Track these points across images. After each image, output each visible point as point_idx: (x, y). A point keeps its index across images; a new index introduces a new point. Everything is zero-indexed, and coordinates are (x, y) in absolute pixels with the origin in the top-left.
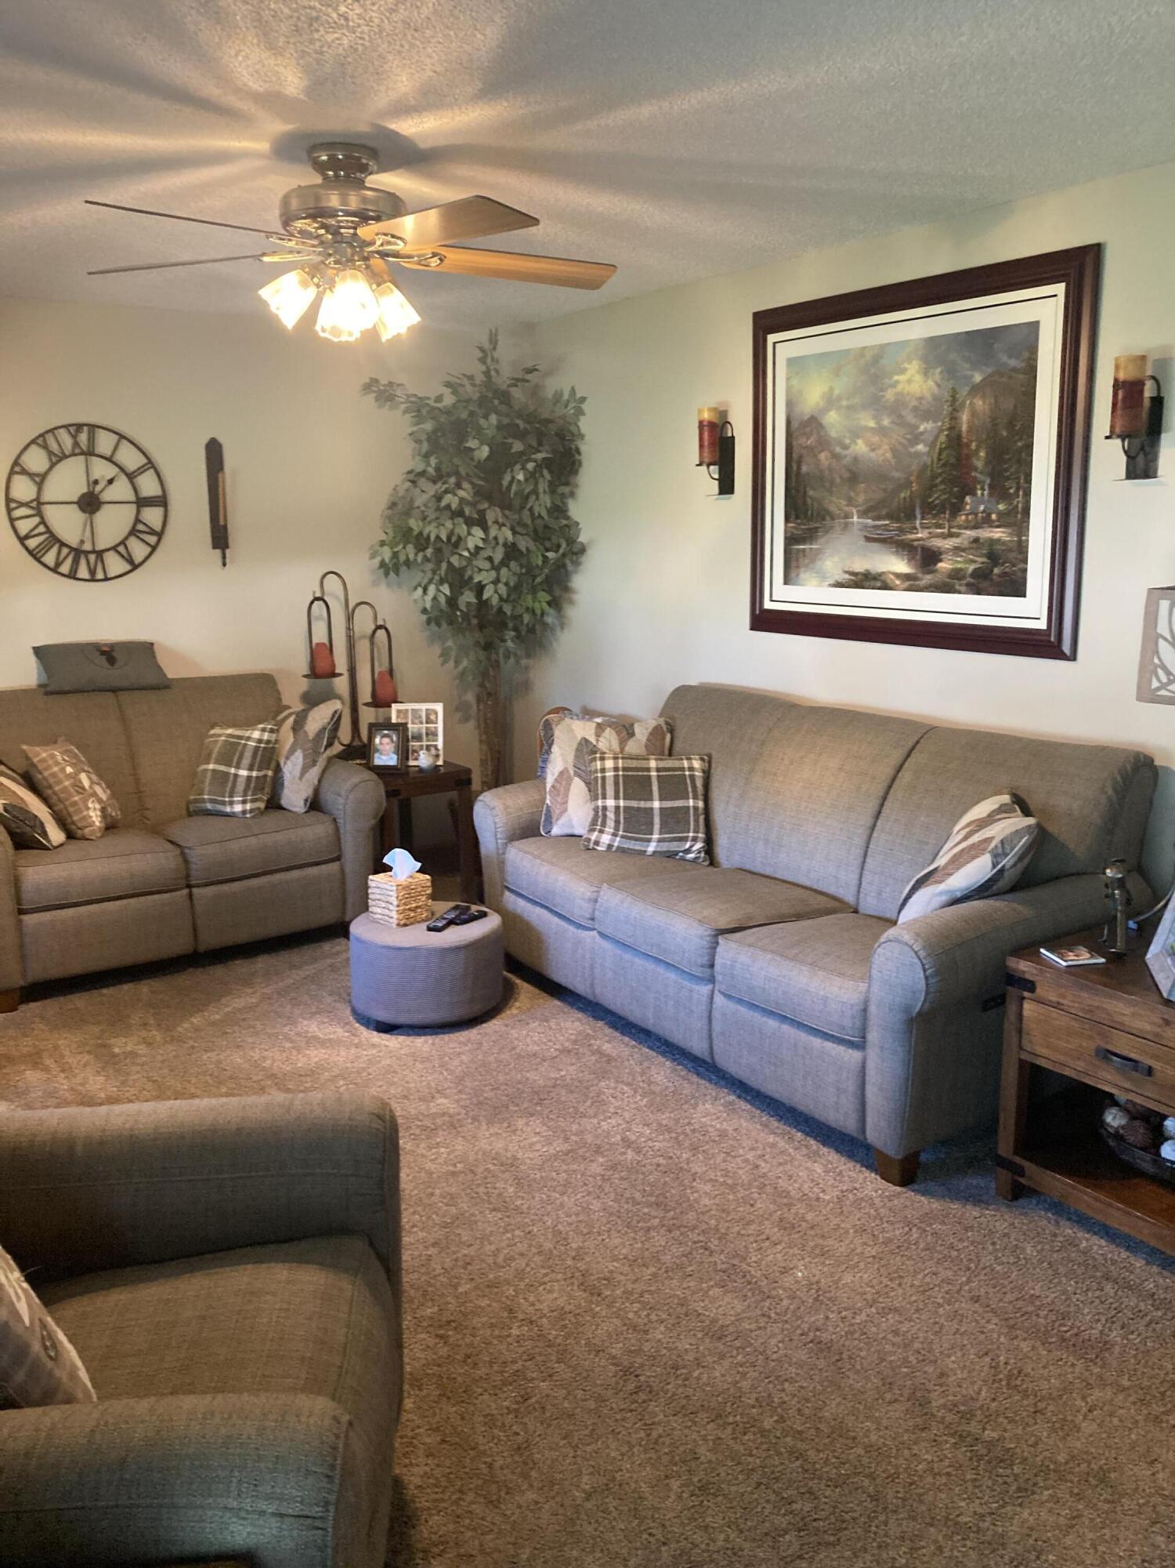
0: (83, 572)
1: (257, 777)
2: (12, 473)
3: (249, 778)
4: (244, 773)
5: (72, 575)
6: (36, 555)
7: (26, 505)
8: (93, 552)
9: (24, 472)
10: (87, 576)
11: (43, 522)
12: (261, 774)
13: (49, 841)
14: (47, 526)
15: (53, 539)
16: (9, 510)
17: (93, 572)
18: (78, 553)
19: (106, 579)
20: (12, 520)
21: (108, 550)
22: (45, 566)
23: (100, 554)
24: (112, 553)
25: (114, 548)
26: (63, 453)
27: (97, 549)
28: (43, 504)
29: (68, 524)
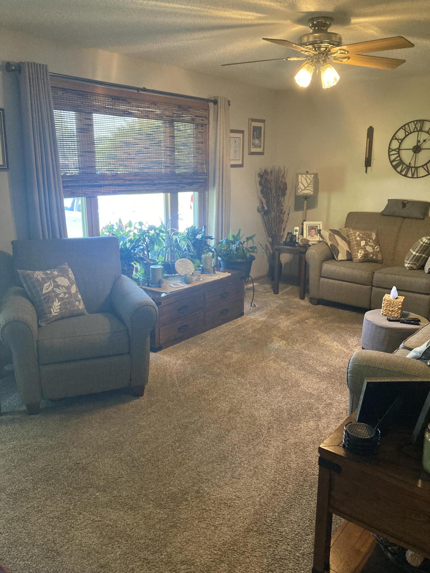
0: (410, 175)
1: (418, 256)
2: (392, 139)
3: (415, 255)
4: (414, 253)
5: (405, 175)
6: (395, 167)
7: (395, 150)
8: (414, 167)
9: (396, 139)
10: (411, 176)
11: (399, 156)
12: (420, 255)
13: (337, 258)
14: (400, 158)
15: (401, 162)
16: (389, 152)
17: (413, 175)
18: (409, 167)
19: (417, 177)
20: (389, 155)
21: (420, 167)
22: (397, 171)
23: (416, 168)
24: (421, 168)
25: (422, 166)
26: (410, 131)
27: (416, 166)
28: (401, 150)
29: (407, 156)
